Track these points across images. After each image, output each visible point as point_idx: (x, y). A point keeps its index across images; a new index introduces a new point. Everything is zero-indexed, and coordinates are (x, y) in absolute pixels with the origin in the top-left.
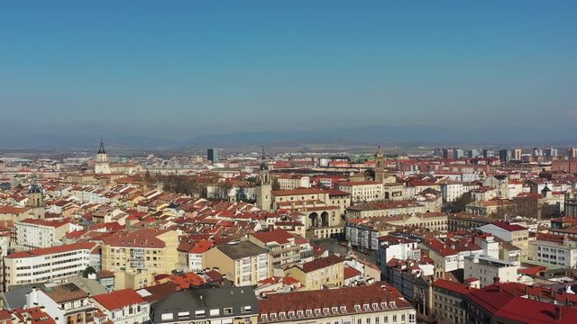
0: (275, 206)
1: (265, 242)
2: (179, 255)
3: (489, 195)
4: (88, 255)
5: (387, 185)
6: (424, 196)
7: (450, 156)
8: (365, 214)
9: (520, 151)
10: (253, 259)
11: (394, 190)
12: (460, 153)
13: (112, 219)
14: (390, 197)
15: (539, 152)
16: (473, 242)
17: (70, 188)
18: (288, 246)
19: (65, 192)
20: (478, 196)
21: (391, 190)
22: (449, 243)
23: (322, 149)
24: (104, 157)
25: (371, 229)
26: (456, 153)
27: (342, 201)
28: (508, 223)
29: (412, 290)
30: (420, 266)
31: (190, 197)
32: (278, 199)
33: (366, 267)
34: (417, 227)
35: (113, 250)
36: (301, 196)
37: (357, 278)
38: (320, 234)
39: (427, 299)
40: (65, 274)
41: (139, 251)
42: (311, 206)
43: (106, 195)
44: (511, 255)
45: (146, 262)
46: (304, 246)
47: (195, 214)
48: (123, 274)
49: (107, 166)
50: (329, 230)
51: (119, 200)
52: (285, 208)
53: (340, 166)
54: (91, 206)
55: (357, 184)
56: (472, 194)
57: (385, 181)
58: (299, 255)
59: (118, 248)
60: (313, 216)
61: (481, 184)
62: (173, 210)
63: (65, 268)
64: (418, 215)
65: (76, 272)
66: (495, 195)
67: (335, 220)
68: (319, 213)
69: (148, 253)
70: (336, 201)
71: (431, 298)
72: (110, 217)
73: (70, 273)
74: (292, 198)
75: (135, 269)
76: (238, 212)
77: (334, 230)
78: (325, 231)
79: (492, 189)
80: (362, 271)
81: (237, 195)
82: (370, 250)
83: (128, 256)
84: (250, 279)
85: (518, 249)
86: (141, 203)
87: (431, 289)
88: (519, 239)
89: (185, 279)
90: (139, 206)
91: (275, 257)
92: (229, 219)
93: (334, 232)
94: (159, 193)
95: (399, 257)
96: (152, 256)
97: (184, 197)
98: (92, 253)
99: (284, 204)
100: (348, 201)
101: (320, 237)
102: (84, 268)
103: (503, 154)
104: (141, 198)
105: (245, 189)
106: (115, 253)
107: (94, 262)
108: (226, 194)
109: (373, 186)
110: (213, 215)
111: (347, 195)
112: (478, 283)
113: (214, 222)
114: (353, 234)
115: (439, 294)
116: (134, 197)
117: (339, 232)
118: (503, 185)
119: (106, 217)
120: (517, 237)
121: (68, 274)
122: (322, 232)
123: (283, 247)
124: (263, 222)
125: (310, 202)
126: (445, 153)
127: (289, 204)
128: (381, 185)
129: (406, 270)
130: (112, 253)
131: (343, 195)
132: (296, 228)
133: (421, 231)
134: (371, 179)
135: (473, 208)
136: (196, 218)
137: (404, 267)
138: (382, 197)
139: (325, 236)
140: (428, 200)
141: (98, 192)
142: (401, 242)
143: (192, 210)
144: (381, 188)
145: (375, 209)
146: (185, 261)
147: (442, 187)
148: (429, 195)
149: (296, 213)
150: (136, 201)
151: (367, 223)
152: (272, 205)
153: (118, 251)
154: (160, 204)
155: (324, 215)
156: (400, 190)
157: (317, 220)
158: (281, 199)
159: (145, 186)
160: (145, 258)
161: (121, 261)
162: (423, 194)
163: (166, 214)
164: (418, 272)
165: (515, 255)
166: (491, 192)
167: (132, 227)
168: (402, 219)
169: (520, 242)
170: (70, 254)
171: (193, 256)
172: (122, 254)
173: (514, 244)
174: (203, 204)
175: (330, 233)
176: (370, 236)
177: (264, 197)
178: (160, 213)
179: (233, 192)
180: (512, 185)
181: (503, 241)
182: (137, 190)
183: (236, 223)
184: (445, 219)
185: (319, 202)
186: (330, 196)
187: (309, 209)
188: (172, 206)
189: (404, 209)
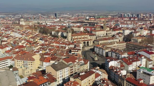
0: (72, 40)
1: (68, 62)
2: (40, 62)
3: (138, 34)
4: (10, 61)
5: (107, 31)
6: (118, 35)
7: (123, 16)
8: (100, 42)
9: (142, 14)
10: (63, 70)
11: (109, 33)
12: (126, 15)
13: (22, 44)
14: (108, 35)
15: (147, 14)
16: (137, 58)
17: (11, 31)
18: (76, 63)
19: (9, 32)
20: (134, 34)
21: (108, 33)
22: (130, 59)
23: (87, 12)
24: (23, 19)
25: (103, 49)
26: (124, 15)
27: (93, 37)
28: (149, 51)
29: (118, 80)
30: (121, 71)
31: (46, 35)
32: (73, 37)
33: (103, 73)
34: (118, 50)
35: (17, 61)
36: (81, 36)
37: (99, 77)
38: (86, 49)
39: (124, 84)
40: (3, 68)
41: (26, 62)
42: (84, 39)
43: (21, 34)
44: (150, 63)
45: (29, 65)
46: (81, 61)
47: (47, 43)
48: (21, 69)
49: (24, 22)
50: (89, 47)
51: (25, 36)
52: (75, 40)
53: (92, 20)
54: (16, 38)
55: (98, 31)
56: (133, 33)
57: (106, 30)
58: (79, 65)
59: (19, 61)
60: (84, 43)
61: (135, 30)
62: (41, 41)
63: (3, 66)
64: (117, 43)
65: (7, 67)
66: (139, 34)
67: (91, 43)
68: (86, 42)
69: (29, 63)
70: (91, 37)
71: (125, 84)
72: (21, 43)
73: (5, 67)
74: (78, 37)
75: (25, 68)
76: (61, 42)
77: (91, 47)
78: (88, 48)
79: (139, 32)
80: (101, 74)
81: (61, 34)
82: (102, 56)
83: (23, 63)
84: (62, 76)
85: (152, 61)
86: (31, 38)
87: (125, 81)
88: (152, 57)
89: (39, 80)
90: (31, 39)
91: (71, 68)
92: (58, 45)
93: (91, 48)
94: (37, 34)
95: (113, 65)
96: (30, 64)
97: (45, 35)
98: (12, 60)
99: (75, 39)
100: (95, 37)
101: (86, 50)
102: (9, 65)
103: (138, 15)
104: (31, 36)
105: (63, 33)
106: (18, 62)
107: (12, 63)
108: (58, 34)
109: (102, 31)
110: (53, 43)
111: (95, 35)
112: (142, 81)
113: (53, 46)
114: (97, 50)
115: (128, 83)
116: (30, 35)
117: (92, 48)
118: (142, 31)
119: (20, 43)
120: (152, 56)
121: (4, 67)
122: (87, 48)
123: (74, 64)
124: (68, 46)
125: (84, 38)
126: (121, 15)
127: (77, 39)
128: (105, 31)
129: (116, 72)
130: (17, 62)
131: (94, 35)
132: (79, 51)
133: (119, 51)
134: (102, 29)
135: (134, 40)
136: (47, 44)
137: (115, 70)
138: (105, 35)
139: (88, 49)
140: (120, 36)
141: (19, 33)
142: (114, 60)
143: (46, 41)
144: (105, 32)
145: (103, 40)
146: (42, 64)
147: (123, 31)
148: (120, 35)
149: (79, 42)
150: (30, 37)
151: (101, 47)
152: (71, 39)
153: (19, 62)
154: (37, 38)
155: (88, 42)
156: (111, 32)
157: (86, 44)
158: (74, 37)
159: (34, 30)
160: (28, 64)
161: (21, 65)
162: (118, 34)
163: (38, 42)
164: (120, 73)
165: (151, 63)
166: (138, 33)
167: (28, 47)
168: (112, 44)
169: (153, 58)
170: (4, 61)
171: (44, 63)
172: (20, 62)
173: (151, 59)
174: (50, 39)
175: (89, 48)
176: (102, 51)
177: (69, 37)
178: (37, 42)
179: (60, 34)
180: (145, 31)
181: (147, 58)
182: (31, 32)
183: (60, 47)
184: (125, 44)
185: (86, 38)
186: (90, 36)
187: (83, 41)
188: (40, 39)
189: (112, 40)
